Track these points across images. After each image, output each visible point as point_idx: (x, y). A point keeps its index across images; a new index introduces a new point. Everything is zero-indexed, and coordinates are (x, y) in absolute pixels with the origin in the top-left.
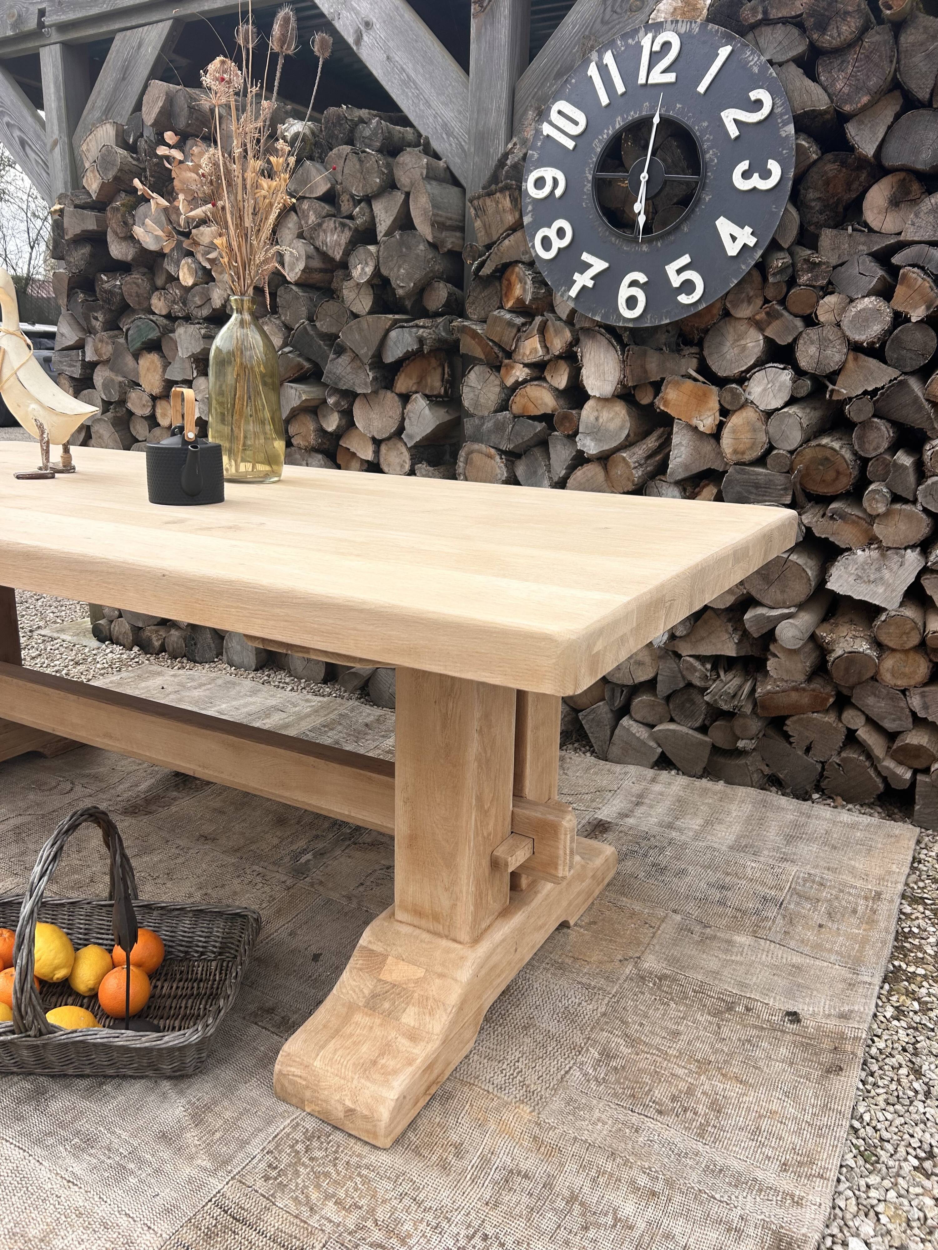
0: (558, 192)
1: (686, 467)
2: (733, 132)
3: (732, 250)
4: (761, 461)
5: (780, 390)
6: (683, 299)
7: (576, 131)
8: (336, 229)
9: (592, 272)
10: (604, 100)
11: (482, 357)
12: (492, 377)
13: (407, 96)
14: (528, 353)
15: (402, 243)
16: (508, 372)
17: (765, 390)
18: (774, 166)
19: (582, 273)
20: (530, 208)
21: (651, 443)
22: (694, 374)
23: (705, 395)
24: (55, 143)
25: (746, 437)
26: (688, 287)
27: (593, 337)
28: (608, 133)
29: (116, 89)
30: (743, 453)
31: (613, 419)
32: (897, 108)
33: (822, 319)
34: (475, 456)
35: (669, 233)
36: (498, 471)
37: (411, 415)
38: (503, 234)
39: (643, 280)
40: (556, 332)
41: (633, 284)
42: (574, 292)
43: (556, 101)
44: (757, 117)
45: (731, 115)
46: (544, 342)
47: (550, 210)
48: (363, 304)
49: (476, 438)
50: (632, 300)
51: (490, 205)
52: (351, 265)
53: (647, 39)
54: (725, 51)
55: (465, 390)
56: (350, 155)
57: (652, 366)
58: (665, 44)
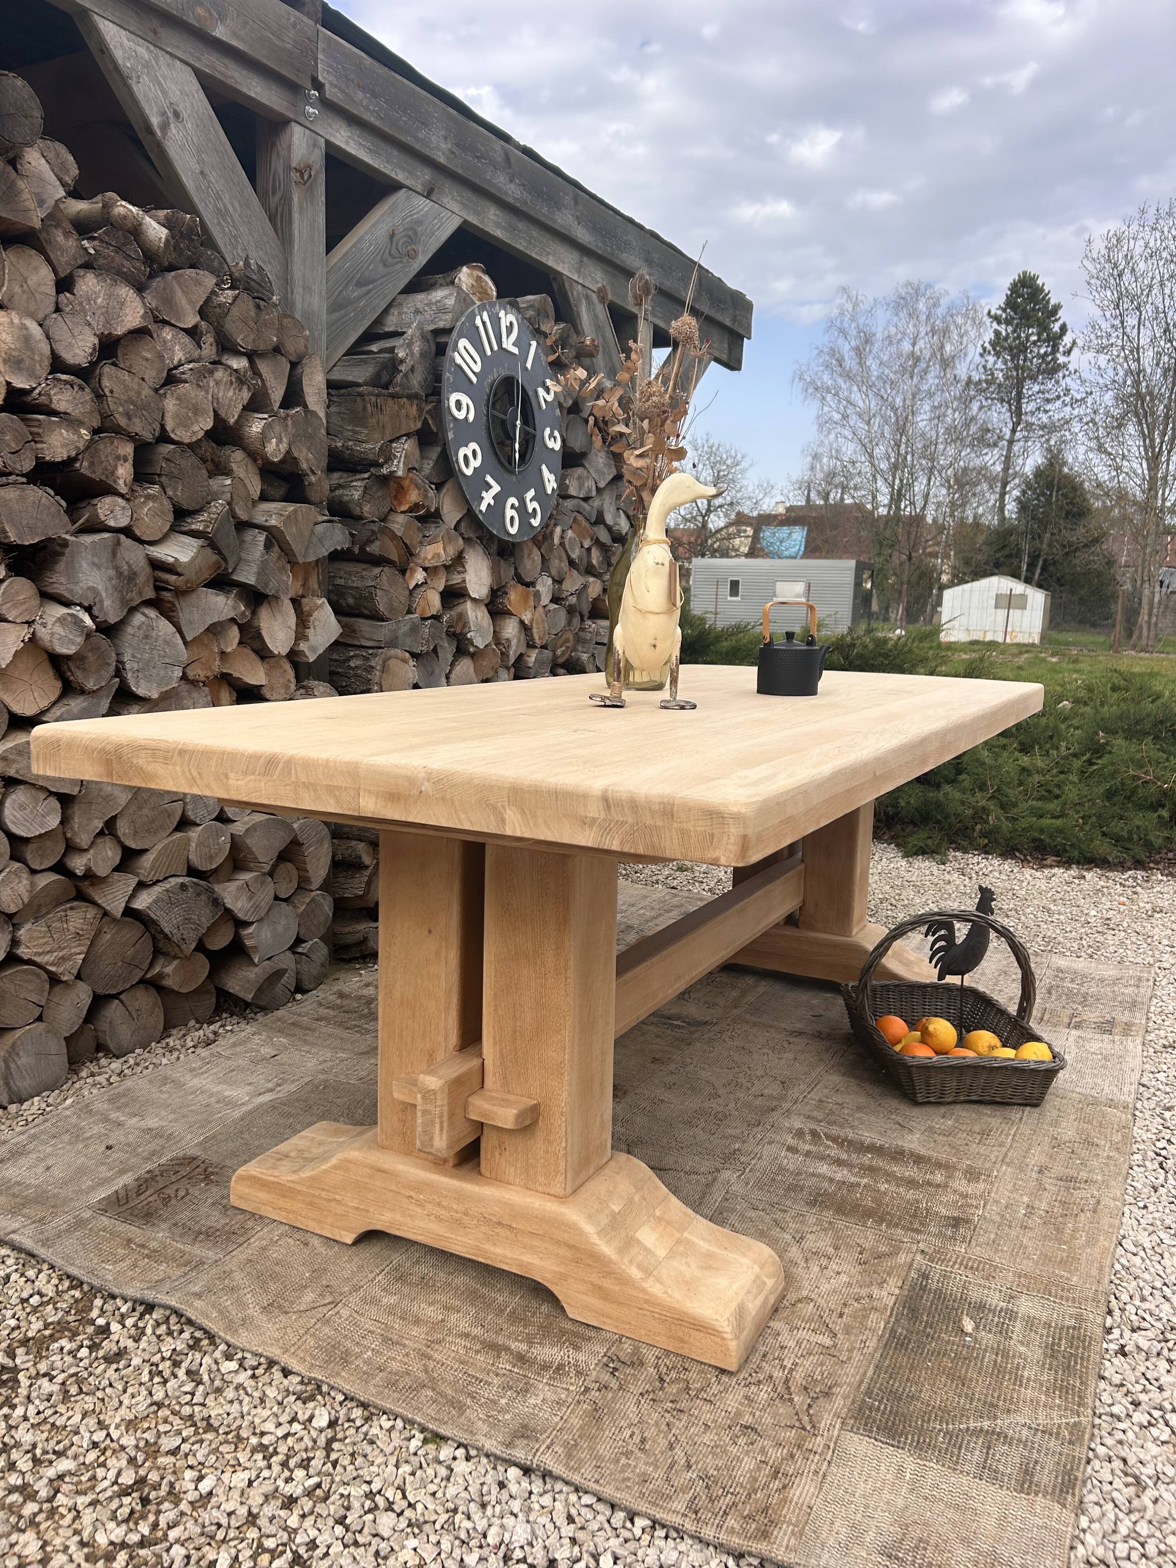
0: (471, 418)
1: (515, 653)
2: (543, 404)
3: (549, 489)
5: (548, 591)
6: (533, 522)
7: (476, 369)
8: (231, 383)
9: (492, 493)
10: (488, 352)
11: (396, 559)
12: (401, 580)
14: (429, 557)
15: (307, 422)
16: (411, 575)
18: (557, 435)
19: (487, 492)
20: (454, 425)
22: (515, 579)
23: (527, 595)
25: (541, 627)
26: (535, 513)
27: (473, 547)
28: (491, 379)
30: (542, 639)
31: (483, 617)
34: (392, 663)
35: (524, 470)
36: (411, 675)
37: (317, 623)
38: (398, 438)
39: (517, 504)
40: (450, 540)
41: (513, 506)
42: (483, 507)
43: (460, 337)
44: (550, 398)
45: (541, 392)
46: (444, 549)
47: (466, 431)
48: (255, 486)
49: (393, 643)
50: (512, 518)
51: (391, 406)
52: (264, 437)
53: (502, 314)
54: (534, 344)
55: (379, 593)
56: (245, 296)
57: (502, 573)
58: (511, 323)
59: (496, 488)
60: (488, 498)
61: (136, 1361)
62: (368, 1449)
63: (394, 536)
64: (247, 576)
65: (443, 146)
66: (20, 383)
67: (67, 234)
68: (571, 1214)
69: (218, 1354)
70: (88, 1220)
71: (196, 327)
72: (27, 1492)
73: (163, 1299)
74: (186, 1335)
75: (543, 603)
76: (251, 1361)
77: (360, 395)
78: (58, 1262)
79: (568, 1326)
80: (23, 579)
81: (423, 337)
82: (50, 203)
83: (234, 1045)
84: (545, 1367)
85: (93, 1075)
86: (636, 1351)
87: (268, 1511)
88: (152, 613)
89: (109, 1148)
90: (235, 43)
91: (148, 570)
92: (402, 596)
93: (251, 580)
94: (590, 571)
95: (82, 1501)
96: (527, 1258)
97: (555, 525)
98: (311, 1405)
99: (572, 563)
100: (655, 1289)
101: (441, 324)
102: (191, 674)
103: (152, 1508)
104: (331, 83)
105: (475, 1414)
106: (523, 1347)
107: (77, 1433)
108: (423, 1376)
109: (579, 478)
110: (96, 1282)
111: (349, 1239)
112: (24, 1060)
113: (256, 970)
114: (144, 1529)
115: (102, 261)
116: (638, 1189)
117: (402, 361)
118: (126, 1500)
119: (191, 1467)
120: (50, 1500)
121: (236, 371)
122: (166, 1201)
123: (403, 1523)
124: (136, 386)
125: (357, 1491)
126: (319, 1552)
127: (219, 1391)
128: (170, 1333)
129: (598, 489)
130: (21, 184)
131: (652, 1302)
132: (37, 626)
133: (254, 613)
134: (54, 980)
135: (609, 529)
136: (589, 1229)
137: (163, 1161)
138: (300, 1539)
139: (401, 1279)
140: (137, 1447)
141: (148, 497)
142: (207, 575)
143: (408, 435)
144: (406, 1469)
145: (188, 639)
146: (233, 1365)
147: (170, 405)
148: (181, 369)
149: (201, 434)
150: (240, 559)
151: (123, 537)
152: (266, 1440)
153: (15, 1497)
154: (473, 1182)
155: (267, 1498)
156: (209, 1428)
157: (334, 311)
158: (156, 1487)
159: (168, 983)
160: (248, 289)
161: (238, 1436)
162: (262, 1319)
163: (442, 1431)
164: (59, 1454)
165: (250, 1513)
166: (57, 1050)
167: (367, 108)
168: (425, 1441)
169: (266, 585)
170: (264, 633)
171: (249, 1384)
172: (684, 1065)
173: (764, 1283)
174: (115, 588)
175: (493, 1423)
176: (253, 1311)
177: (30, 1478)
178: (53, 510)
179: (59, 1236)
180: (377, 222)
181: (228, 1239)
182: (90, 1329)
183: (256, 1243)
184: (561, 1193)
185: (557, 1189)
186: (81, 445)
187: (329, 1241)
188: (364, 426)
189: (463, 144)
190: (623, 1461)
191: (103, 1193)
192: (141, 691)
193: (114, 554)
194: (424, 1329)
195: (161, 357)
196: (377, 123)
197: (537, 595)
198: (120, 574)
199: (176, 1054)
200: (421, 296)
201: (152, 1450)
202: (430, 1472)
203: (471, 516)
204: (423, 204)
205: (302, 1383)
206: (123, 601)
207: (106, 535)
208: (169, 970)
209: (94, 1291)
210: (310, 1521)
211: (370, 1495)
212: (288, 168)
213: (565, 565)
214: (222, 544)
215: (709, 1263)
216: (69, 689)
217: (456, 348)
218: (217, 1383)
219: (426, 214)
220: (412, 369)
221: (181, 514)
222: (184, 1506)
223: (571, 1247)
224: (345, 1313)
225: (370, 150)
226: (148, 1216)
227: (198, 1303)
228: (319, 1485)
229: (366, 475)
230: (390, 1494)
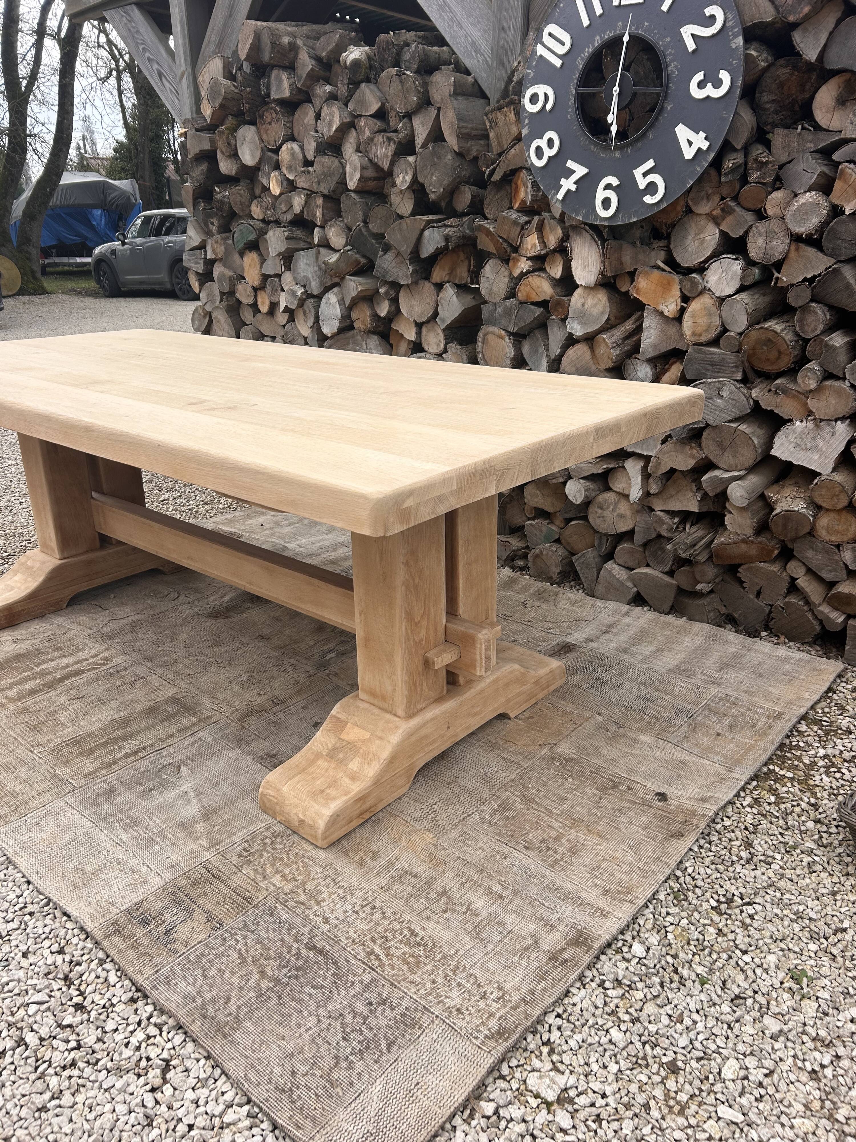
0: (549, 107)
1: (655, 346)
2: (691, 45)
3: (689, 153)
4: (715, 342)
5: (732, 278)
6: (648, 199)
7: (562, 50)
8: (384, 142)
9: (575, 177)
10: (586, 22)
11: (495, 252)
12: (503, 269)
13: (444, 19)
14: (529, 248)
15: (434, 153)
16: (515, 265)
17: (720, 278)
18: (725, 76)
19: (567, 178)
20: (527, 121)
21: (629, 325)
22: (662, 265)
23: (669, 283)
24: (183, 75)
25: (703, 321)
26: (652, 188)
27: (580, 234)
28: (588, 51)
29: (225, 25)
30: (700, 335)
31: (596, 305)
32: (838, 14)
33: (770, 212)
34: (490, 337)
35: (637, 140)
36: (507, 350)
37: (443, 302)
38: (511, 143)
39: (615, 183)
40: (551, 230)
41: (608, 187)
42: (561, 195)
43: (547, 25)
44: (711, 31)
45: (689, 30)
47: (541, 123)
49: (491, 321)
50: (606, 201)
51: (500, 118)
52: (395, 174)
55: (482, 280)
57: (627, 258)
60: (568, 184)
71: (380, 109)
75: (717, 293)
88: (334, 290)
92: (502, 284)
102: (356, 326)
133: (398, 292)
142: (350, 269)
145: (346, 305)
149: (356, 182)
169: (384, 275)
170: (401, 306)
193: (317, 258)
198: (320, 269)
207: (315, 249)
213: (782, 244)
214: (362, 250)
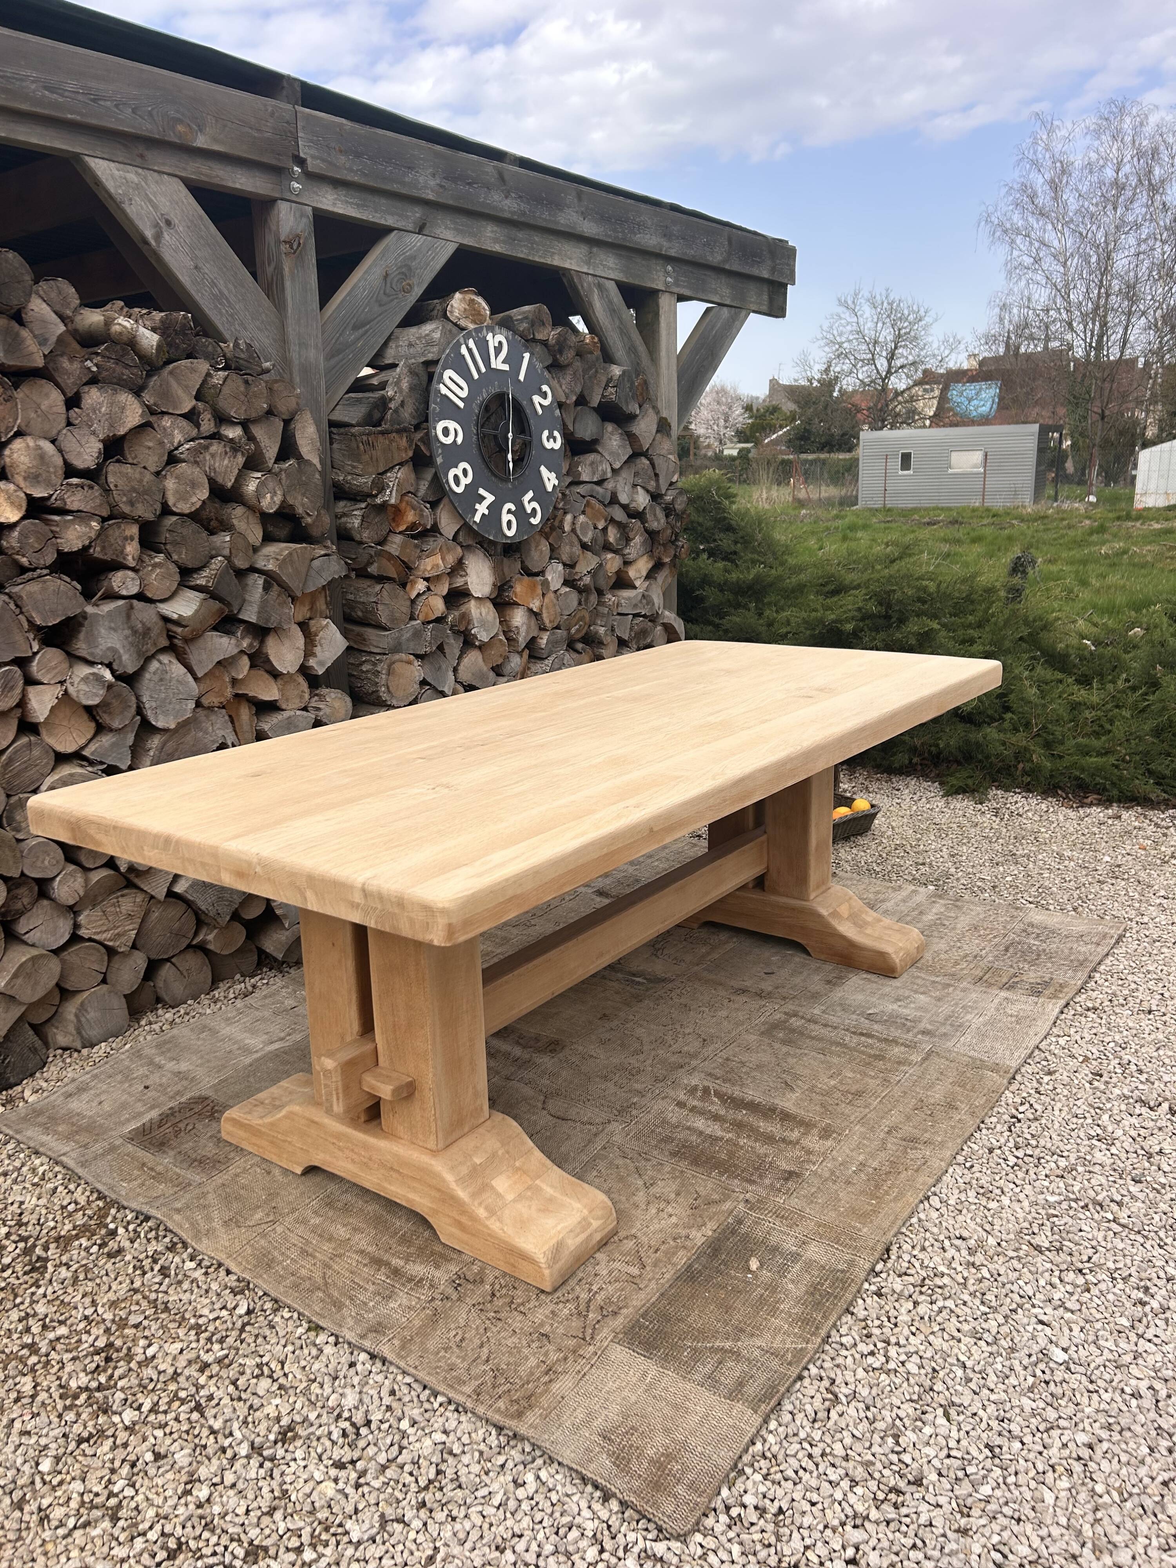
0: (459, 441)
2: (539, 410)
3: (549, 488)
4: (559, 625)
5: (559, 577)
6: (533, 521)
7: (462, 394)
8: (227, 453)
9: (486, 503)
10: (475, 375)
11: (396, 576)
12: (400, 593)
14: (429, 568)
15: (301, 472)
16: (412, 587)
17: (553, 577)
19: (480, 504)
20: (441, 450)
22: (521, 571)
25: (552, 611)
26: (534, 512)
27: (473, 552)
28: (479, 400)
30: (554, 621)
31: (488, 612)
34: (397, 666)
35: (520, 476)
36: (417, 674)
37: (323, 641)
38: (392, 468)
39: (513, 508)
40: (449, 550)
41: (509, 511)
42: (477, 518)
43: (444, 369)
44: (546, 403)
45: (537, 399)
46: (443, 559)
47: (454, 454)
48: (255, 534)
49: (396, 649)
50: (509, 523)
51: (382, 441)
52: (259, 494)
53: (489, 337)
54: (527, 356)
55: (380, 607)
56: (234, 376)
57: (506, 570)
58: (500, 343)
59: (490, 498)
60: (482, 509)
61: (128, 1257)
62: (267, 1332)
63: (390, 557)
64: (250, 615)
65: (432, 183)
66: (39, 493)
67: (72, 359)
68: (438, 1165)
69: (185, 1256)
70: (119, 1147)
71: (194, 408)
72: (33, 1348)
73: (153, 1212)
74: (167, 1240)
75: (552, 588)
76: (206, 1263)
77: (353, 435)
78: (90, 1179)
79: (438, 1248)
80: (54, 649)
81: (412, 372)
82: (53, 339)
83: (265, 997)
84: (410, 1280)
85: (150, 1023)
86: (482, 1271)
87: (187, 1372)
88: (165, 658)
89: (146, 1087)
90: (216, 147)
91: (161, 623)
92: (404, 608)
93: (253, 619)
94: (607, 547)
95: (67, 1356)
96: (411, 1196)
97: (565, 513)
98: (238, 1297)
99: (584, 546)
100: (494, 1225)
101: (430, 357)
102: (205, 701)
103: (112, 1364)
104: (313, 157)
105: (350, 1311)
106: (401, 1263)
107: (76, 1308)
108: (320, 1281)
109: (592, 463)
110: (114, 1196)
111: (299, 1171)
112: (92, 1015)
113: (287, 933)
114: (103, 1379)
115: (105, 374)
116: (503, 1145)
117: (391, 399)
118: (96, 1358)
119: (146, 1337)
120: (47, 1355)
121: (232, 440)
122: (177, 1134)
123: (276, 1386)
124: (137, 476)
125: (250, 1362)
126: (214, 1403)
127: (180, 1283)
128: (156, 1238)
129: (613, 470)
130: (25, 333)
131: (492, 1235)
132: (68, 684)
133: (262, 642)
134: (111, 952)
135: (625, 507)
136: (449, 1178)
137: (183, 1100)
138: (202, 1393)
139: (330, 1205)
140: (113, 1321)
141: (155, 565)
142: (211, 622)
143: (401, 464)
144: (290, 1348)
145: (200, 675)
146: (193, 1265)
147: (170, 484)
148: (181, 449)
149: (199, 504)
150: (244, 600)
151: (135, 602)
152: (201, 1321)
153: (25, 1352)
154: (375, 1136)
155: (190, 1363)
156: (166, 1309)
157: (333, 356)
158: (118, 1350)
159: (211, 947)
160: (238, 369)
161: (183, 1318)
162: (221, 1231)
163: (321, 1323)
164: (61, 1323)
165: (175, 1372)
166: (119, 1006)
167: (350, 170)
168: (309, 1329)
169: (268, 620)
170: (272, 658)
171: (201, 1278)
172: (626, 1021)
173: (590, 1224)
174: (132, 644)
175: (359, 1319)
176: (217, 1224)
177: (37, 1339)
178: (70, 594)
179: (95, 1159)
180: (370, 268)
181: (214, 1167)
182: (103, 1231)
183: (232, 1170)
184: (434, 1148)
185: (431, 1144)
186: (93, 535)
187: (286, 1172)
188: (359, 461)
189: (452, 176)
190: (442, 1353)
191: (134, 1125)
192: (160, 724)
193: (128, 617)
194: (333, 1245)
195: (161, 443)
196: (362, 181)
197: (546, 584)
198: (135, 632)
199: (219, 1004)
200: (413, 330)
201: (122, 1324)
202: (306, 1351)
203: (466, 527)
204: (417, 240)
205: (238, 1280)
206: (139, 653)
207: (121, 602)
208: (210, 937)
209: (113, 1203)
210: (214, 1380)
211: (259, 1366)
212: (278, 242)
213: (577, 550)
214: (223, 594)
215: (549, 1206)
216: (100, 729)
217: (441, 380)
218: (180, 1277)
219: (419, 249)
220: (402, 404)
221: (186, 573)
222: (133, 1365)
223: (439, 1190)
224: (279, 1229)
225: (358, 205)
226: (161, 1145)
227: (177, 1217)
228: (227, 1356)
229: (363, 505)
230: (273, 1365)
